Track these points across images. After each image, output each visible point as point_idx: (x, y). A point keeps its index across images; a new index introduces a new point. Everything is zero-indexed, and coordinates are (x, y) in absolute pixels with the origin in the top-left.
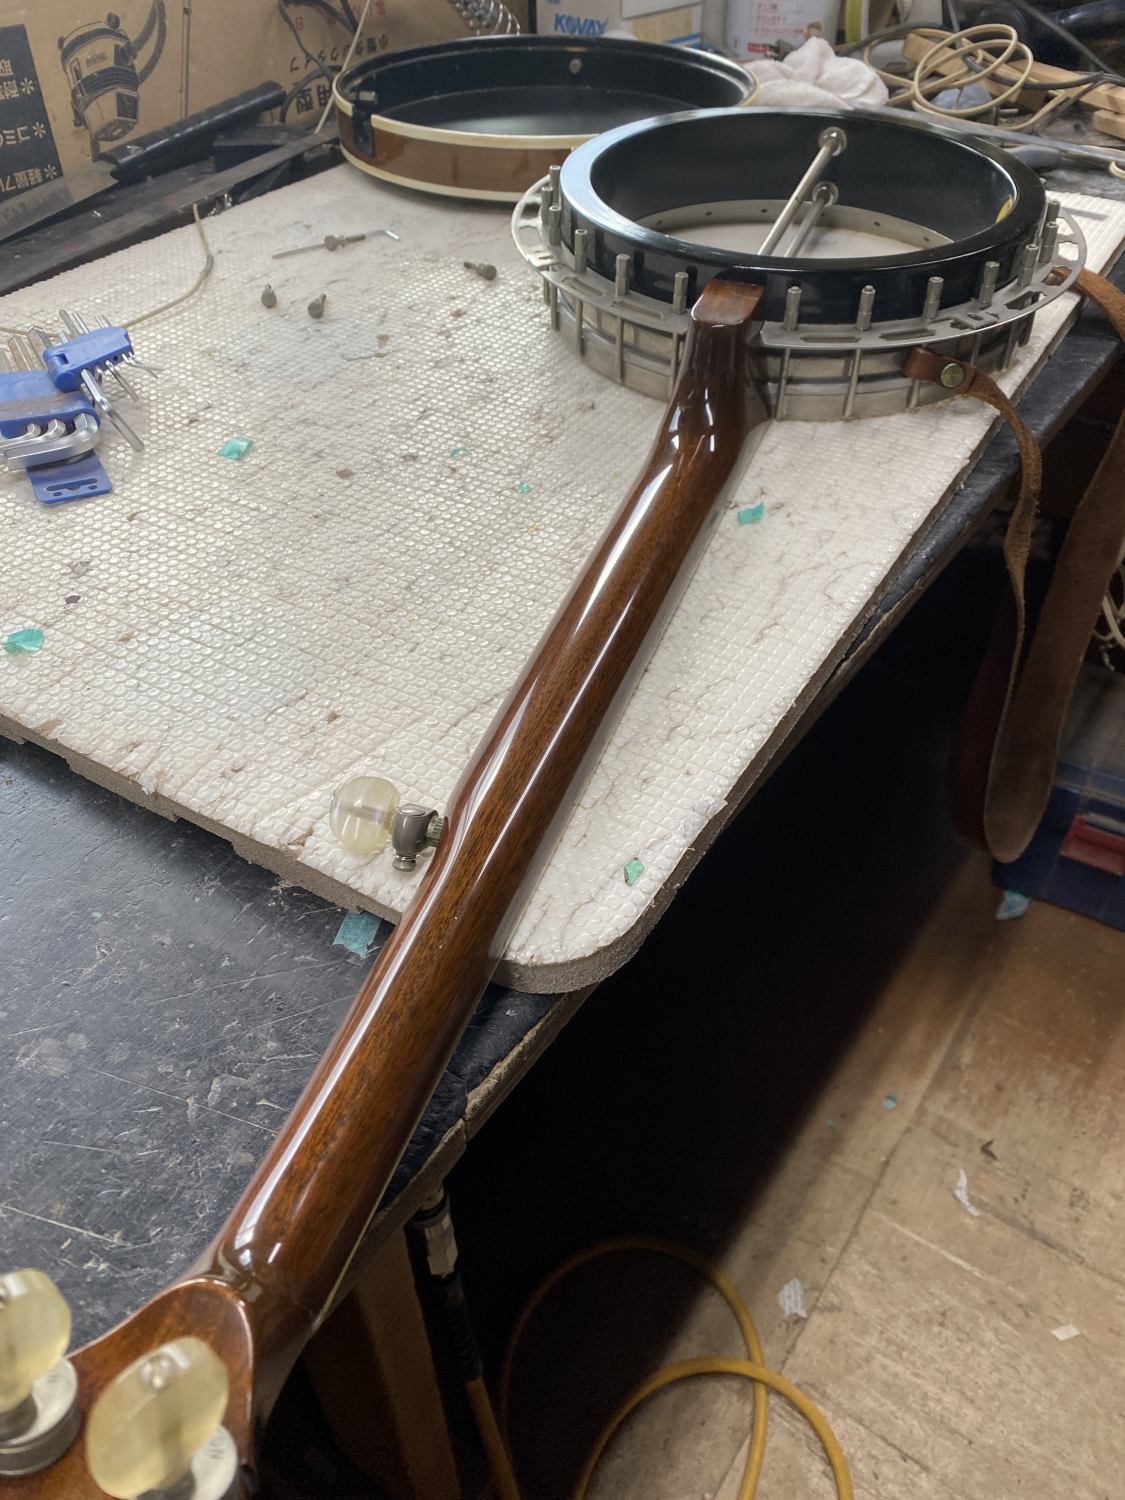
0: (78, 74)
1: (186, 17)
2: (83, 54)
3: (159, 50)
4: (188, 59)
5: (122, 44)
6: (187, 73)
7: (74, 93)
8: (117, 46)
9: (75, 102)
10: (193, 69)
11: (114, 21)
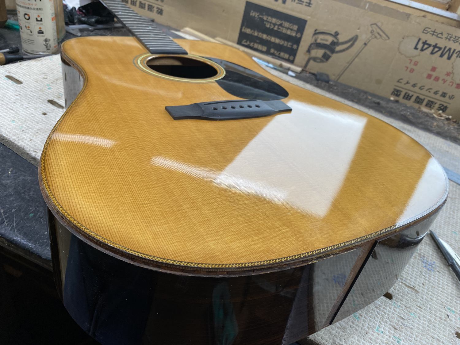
0: (316, 40)
1: (364, 46)
2: (321, 37)
3: (348, 48)
4: (356, 56)
5: (335, 41)
6: (354, 60)
7: (311, 44)
8: (333, 41)
9: (310, 46)
10: (357, 60)
11: (337, 34)
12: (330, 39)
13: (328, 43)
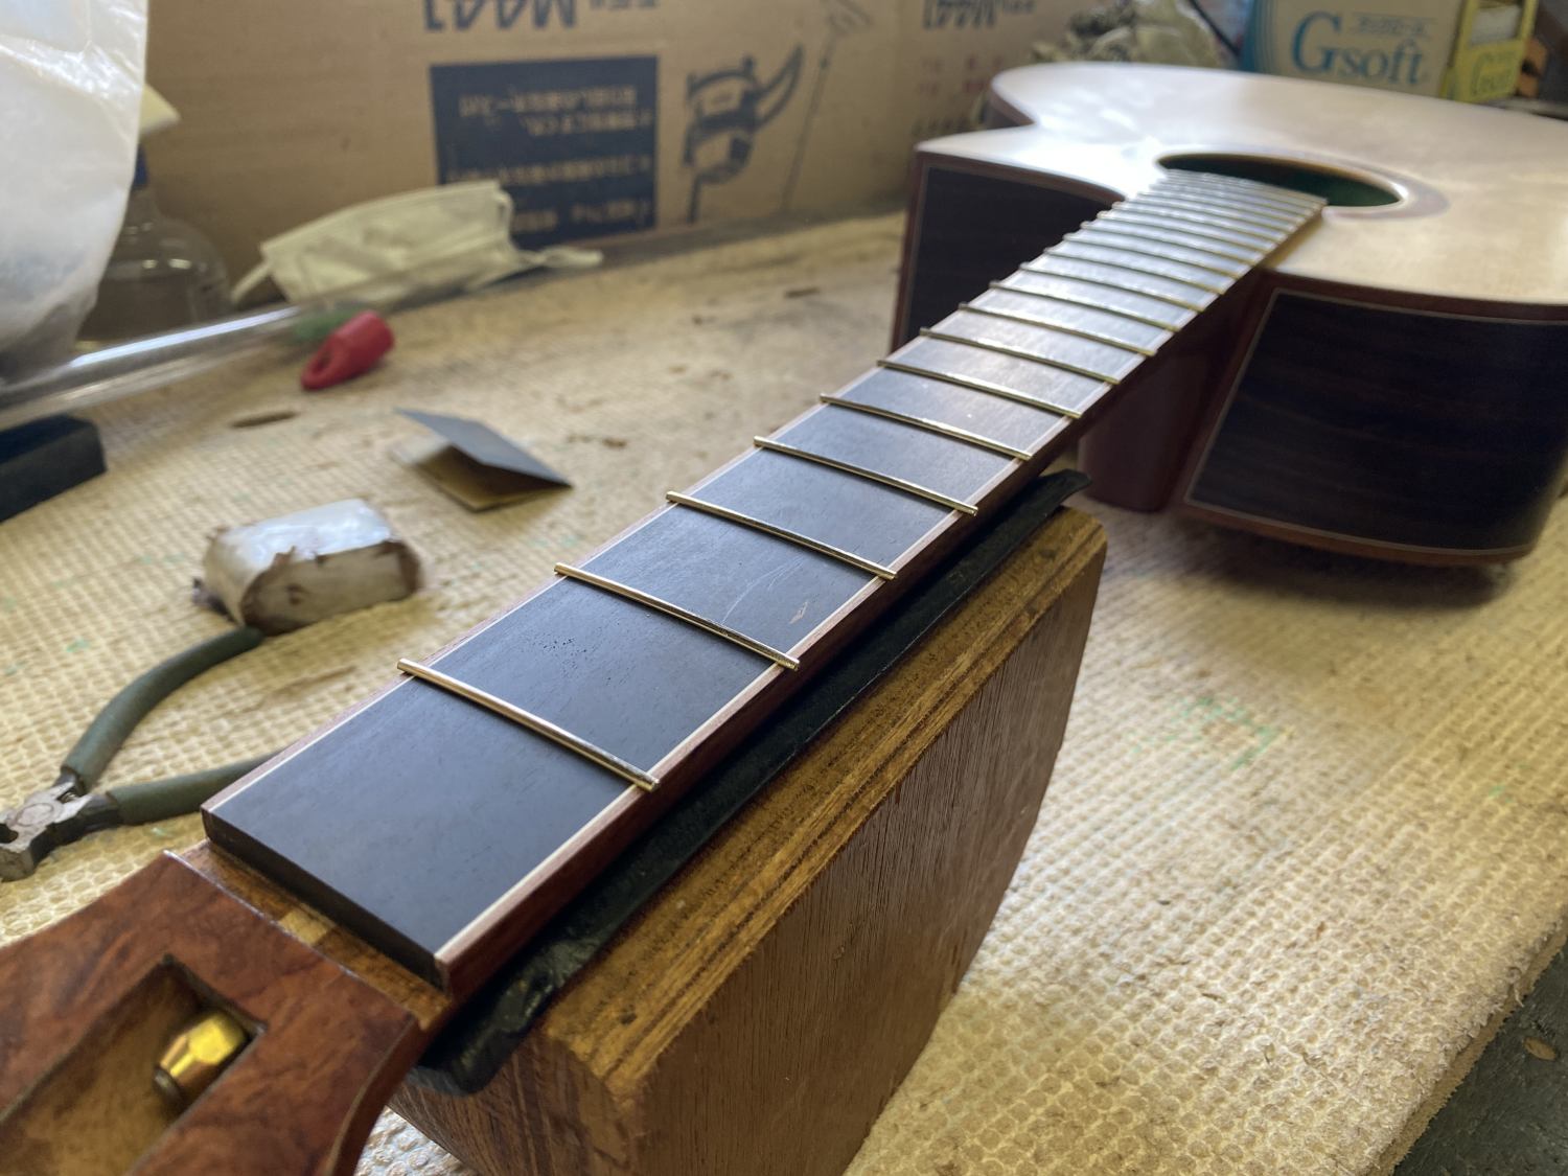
1: (822, 71)
2: (709, 94)
3: (785, 99)
4: (813, 111)
5: (751, 87)
7: (690, 131)
8: (745, 91)
9: (689, 140)
10: (816, 121)
11: (749, 64)
12: (735, 88)
13: (734, 103)
